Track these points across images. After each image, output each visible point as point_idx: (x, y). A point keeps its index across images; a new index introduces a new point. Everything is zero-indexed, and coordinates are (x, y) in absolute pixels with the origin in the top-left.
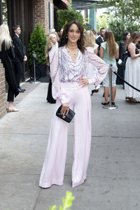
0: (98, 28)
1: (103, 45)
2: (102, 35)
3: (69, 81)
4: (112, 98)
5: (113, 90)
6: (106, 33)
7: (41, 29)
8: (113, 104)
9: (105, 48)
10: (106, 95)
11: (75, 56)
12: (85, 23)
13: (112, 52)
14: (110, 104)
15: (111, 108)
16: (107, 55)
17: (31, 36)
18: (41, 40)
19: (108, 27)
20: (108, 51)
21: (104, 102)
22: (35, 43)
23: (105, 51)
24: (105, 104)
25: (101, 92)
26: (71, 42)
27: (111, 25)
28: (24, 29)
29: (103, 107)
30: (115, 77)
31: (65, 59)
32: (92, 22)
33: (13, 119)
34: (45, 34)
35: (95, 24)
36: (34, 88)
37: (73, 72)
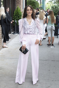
0: (46, 9)
1: (48, 17)
2: (48, 12)
3: (28, 34)
4: (52, 42)
5: (53, 38)
6: (50, 11)
7: (19, 9)
8: (53, 45)
9: (49, 18)
10: (49, 41)
11: (31, 22)
12: (40, 6)
13: (53, 20)
14: (51, 45)
15: (51, 47)
16: (50, 22)
17: (14, 13)
18: (19, 14)
19: (51, 8)
20: (51, 20)
21: (48, 44)
22: (16, 15)
23: (49, 20)
24: (49, 45)
25: (47, 39)
26: (29, 15)
27: (52, 7)
28: (11, 9)
29: (48, 47)
30: (53, 32)
31: (25, 23)
32: (43, 6)
33: (5, 51)
34: (21, 11)
35: (45, 7)
36: (15, 37)
37: (29, 29)
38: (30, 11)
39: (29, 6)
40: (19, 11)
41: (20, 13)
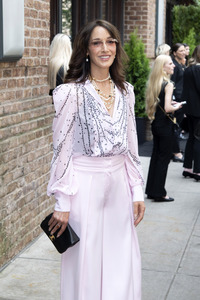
7: (138, 45)
34: (147, 55)
37: (110, 136)
38: (107, 47)
39: (100, 24)
40: (139, 56)
41: (142, 61)
